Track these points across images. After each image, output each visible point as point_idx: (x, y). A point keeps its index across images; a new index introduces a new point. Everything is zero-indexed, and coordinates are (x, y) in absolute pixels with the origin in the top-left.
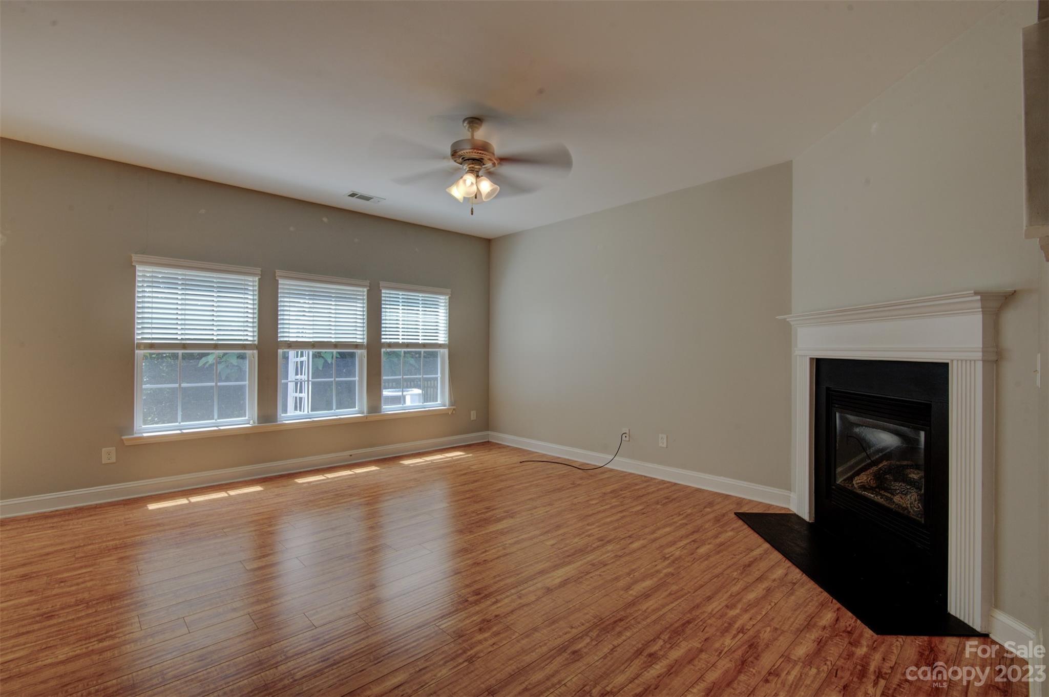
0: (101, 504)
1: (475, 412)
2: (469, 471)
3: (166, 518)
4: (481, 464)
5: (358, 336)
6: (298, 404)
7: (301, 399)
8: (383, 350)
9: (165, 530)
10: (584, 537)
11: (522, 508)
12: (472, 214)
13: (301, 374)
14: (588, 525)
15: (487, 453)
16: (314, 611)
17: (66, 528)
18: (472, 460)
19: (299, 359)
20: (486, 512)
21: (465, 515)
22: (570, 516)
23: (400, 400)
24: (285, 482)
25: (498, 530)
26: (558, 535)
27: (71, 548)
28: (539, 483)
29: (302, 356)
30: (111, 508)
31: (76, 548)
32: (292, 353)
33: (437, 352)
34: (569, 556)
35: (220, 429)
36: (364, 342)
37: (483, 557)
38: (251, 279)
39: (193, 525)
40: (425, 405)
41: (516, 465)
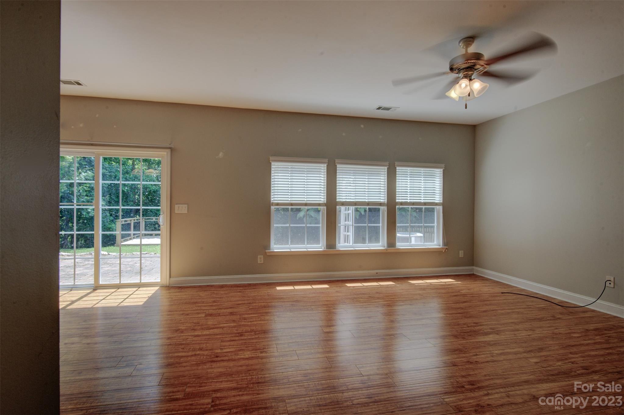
0: (257, 283)
1: (463, 251)
2: (459, 294)
3: (285, 295)
4: (469, 290)
5: (382, 198)
6: (347, 239)
7: (348, 236)
8: (397, 207)
9: (284, 302)
10: (567, 363)
11: (506, 328)
12: (466, 108)
13: (348, 221)
14: (571, 353)
15: (473, 283)
16: (362, 366)
17: (244, 293)
18: (460, 286)
19: (347, 212)
20: (476, 326)
21: (458, 325)
22: (551, 342)
23: (408, 240)
24: (340, 284)
25: (486, 341)
26: (541, 356)
27: (248, 303)
28: (520, 311)
29: (348, 210)
30: (262, 286)
31: (249, 303)
32: (343, 208)
33: (434, 209)
34: (553, 375)
35: (308, 251)
36: (385, 202)
37: (474, 358)
38: (322, 165)
39: (297, 301)
40: (425, 245)
41: (498, 295)
